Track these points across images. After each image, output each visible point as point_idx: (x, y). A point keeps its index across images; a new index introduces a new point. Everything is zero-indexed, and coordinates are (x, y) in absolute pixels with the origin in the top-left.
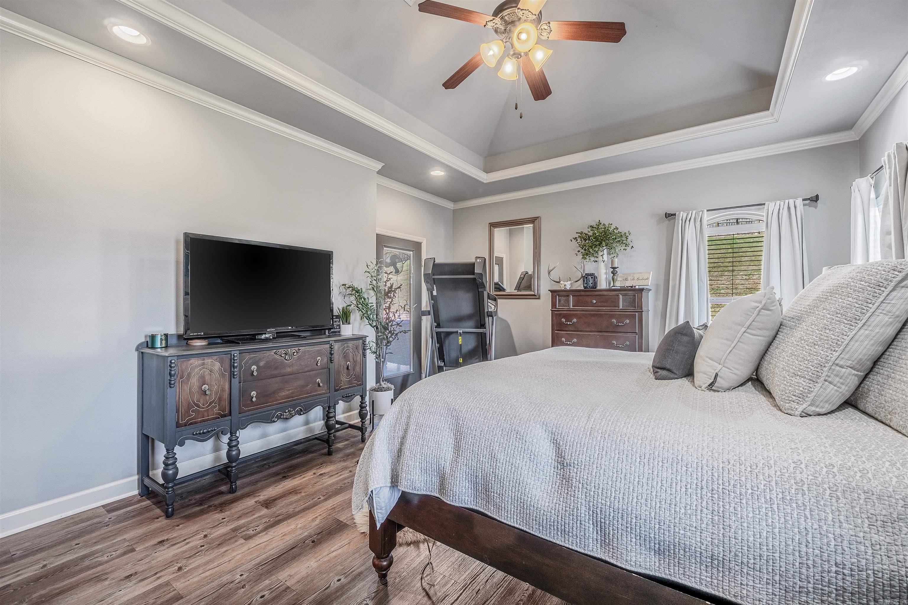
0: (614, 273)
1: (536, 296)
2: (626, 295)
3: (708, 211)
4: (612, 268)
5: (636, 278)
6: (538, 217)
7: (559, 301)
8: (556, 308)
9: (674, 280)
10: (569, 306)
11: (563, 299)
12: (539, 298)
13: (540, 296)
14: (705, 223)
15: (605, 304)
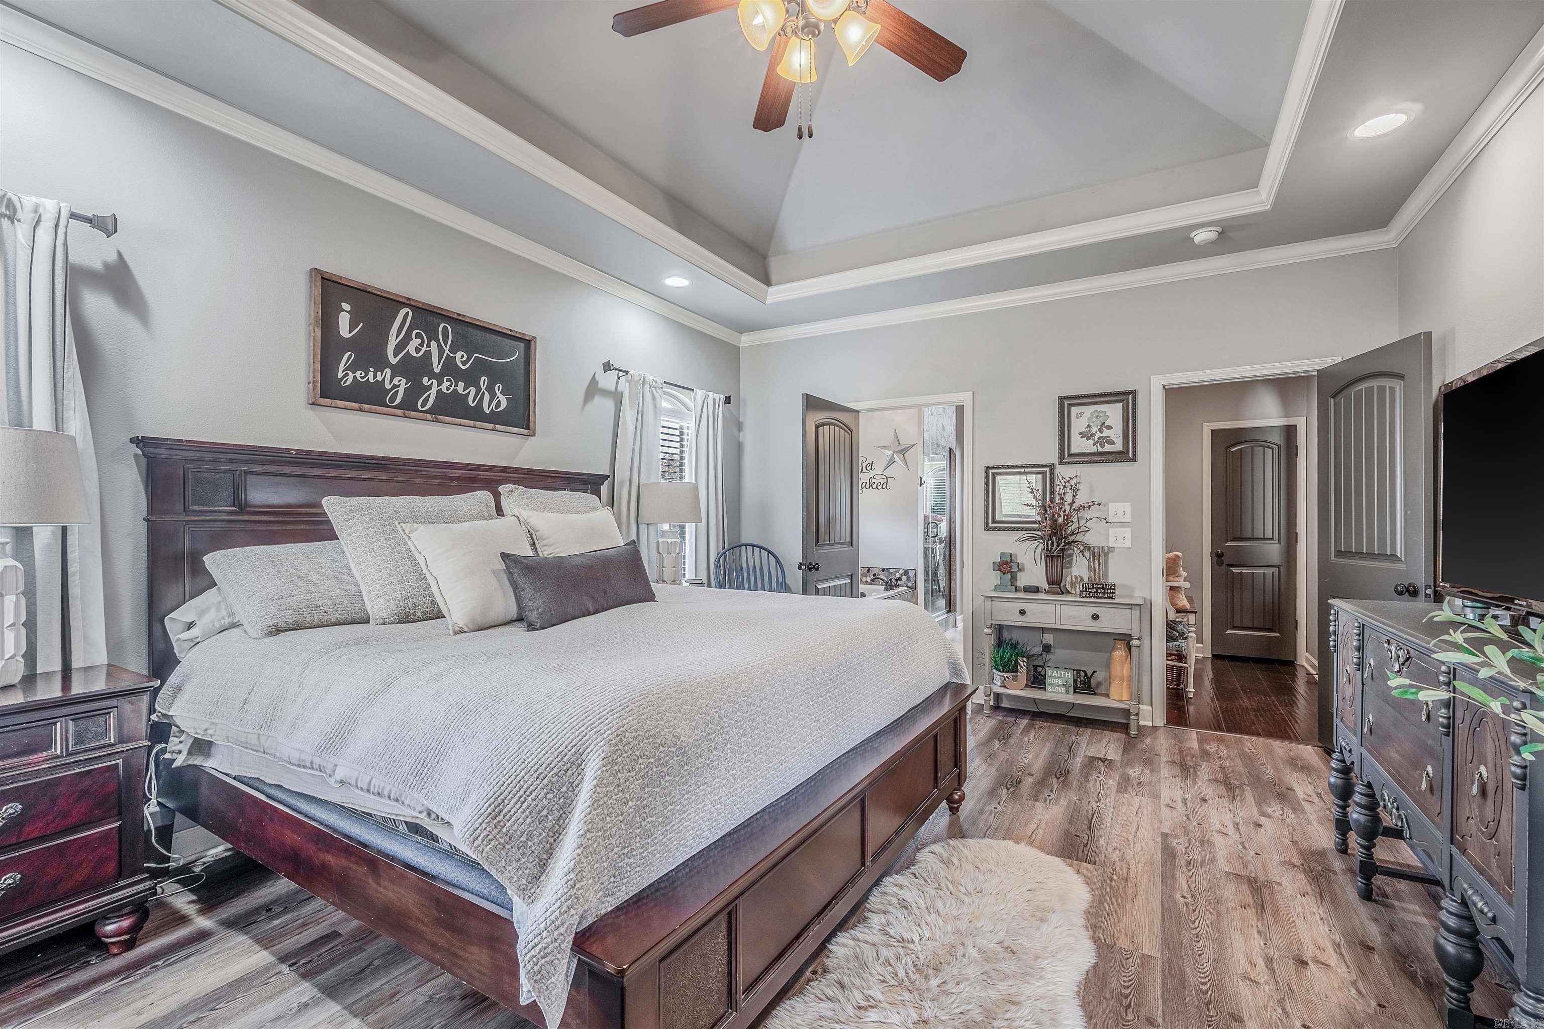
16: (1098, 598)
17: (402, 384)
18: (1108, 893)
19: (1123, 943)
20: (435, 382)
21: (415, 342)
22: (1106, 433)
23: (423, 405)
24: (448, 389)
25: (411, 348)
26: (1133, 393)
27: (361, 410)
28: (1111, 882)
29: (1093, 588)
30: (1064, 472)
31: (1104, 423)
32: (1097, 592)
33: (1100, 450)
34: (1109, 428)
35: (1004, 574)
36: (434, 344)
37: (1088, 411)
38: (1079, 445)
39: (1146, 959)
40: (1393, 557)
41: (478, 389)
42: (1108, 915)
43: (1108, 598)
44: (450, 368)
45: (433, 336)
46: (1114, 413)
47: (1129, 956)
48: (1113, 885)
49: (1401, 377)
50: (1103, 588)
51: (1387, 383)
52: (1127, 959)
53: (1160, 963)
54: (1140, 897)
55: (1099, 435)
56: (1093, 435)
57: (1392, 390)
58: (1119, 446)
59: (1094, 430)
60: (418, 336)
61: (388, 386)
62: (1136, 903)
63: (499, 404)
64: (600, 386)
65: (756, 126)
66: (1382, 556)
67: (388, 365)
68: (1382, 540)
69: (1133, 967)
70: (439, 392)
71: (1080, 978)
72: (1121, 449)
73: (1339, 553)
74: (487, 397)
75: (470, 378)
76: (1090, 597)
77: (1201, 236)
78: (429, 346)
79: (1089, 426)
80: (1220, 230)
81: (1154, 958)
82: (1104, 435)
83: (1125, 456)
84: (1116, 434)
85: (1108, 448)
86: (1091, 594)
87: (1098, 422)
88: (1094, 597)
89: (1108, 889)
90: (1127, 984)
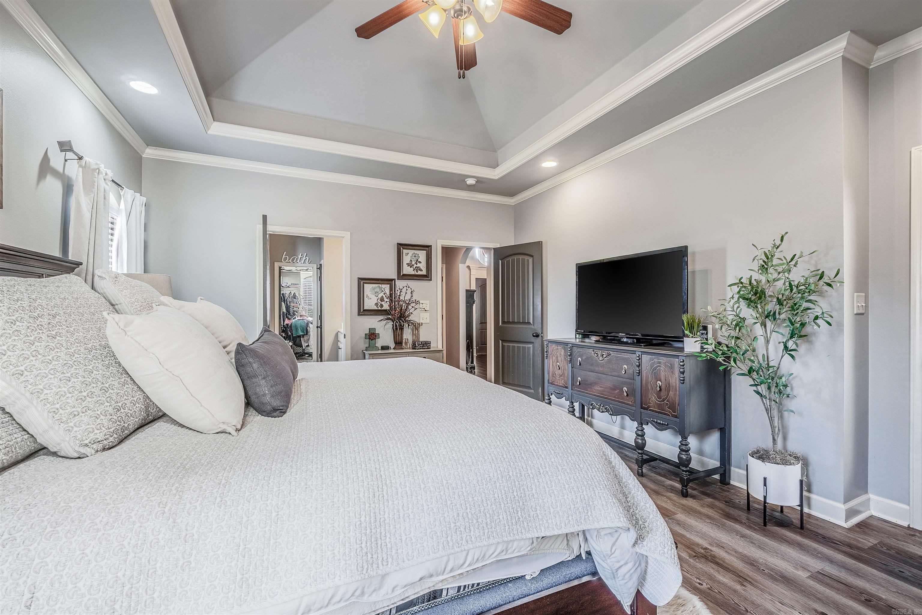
16: (424, 349)
22: (419, 265)
26: (431, 246)
29: (422, 344)
30: (400, 284)
31: (418, 260)
32: (423, 346)
33: (416, 273)
34: (420, 262)
35: (372, 340)
37: (411, 252)
38: (407, 270)
40: (529, 323)
43: (428, 348)
46: (422, 255)
49: (532, 256)
50: (426, 344)
51: (526, 258)
55: (415, 265)
56: (413, 265)
57: (528, 261)
58: (424, 272)
59: (413, 263)
65: (357, 30)
66: (524, 323)
68: (524, 317)
72: (425, 274)
73: (503, 322)
76: (420, 349)
77: (471, 181)
79: (411, 261)
80: (476, 180)
82: (417, 266)
83: (427, 277)
84: (423, 265)
85: (420, 273)
86: (421, 347)
87: (415, 259)
88: (422, 349)
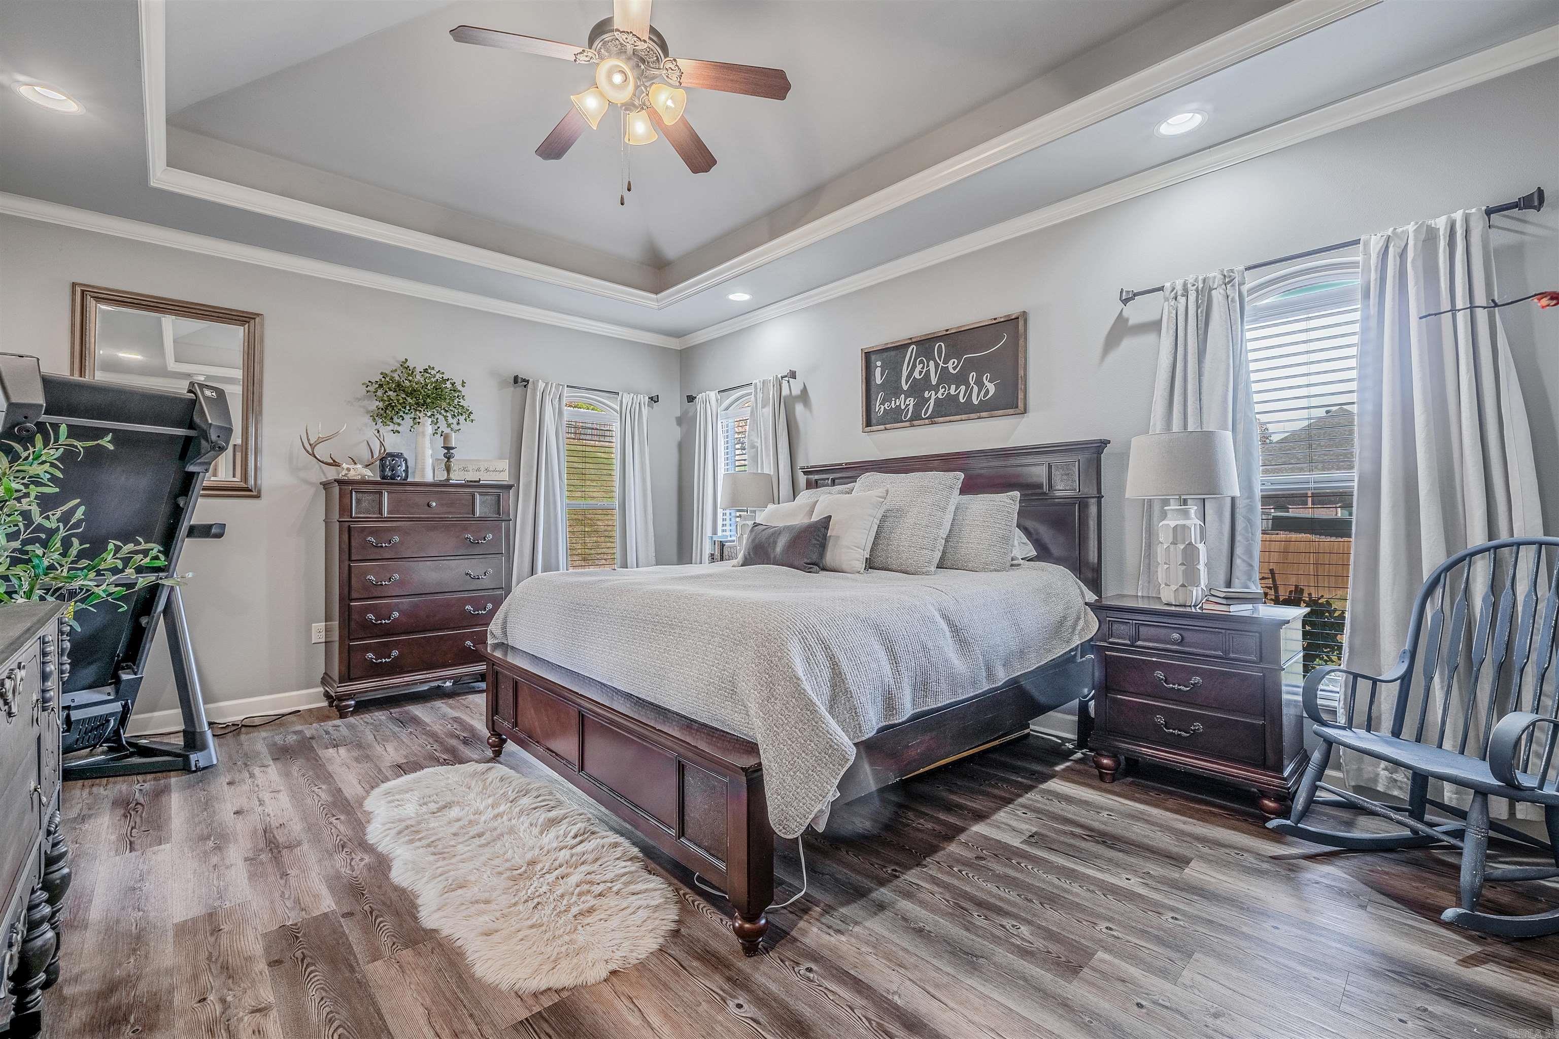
0: (448, 457)
1: (251, 491)
2: (486, 494)
3: (567, 386)
4: (444, 447)
5: (482, 469)
6: (258, 315)
7: (359, 501)
8: (351, 517)
9: (529, 474)
10: (381, 512)
11: (367, 498)
12: (258, 496)
13: (259, 492)
14: (565, 401)
15: (452, 510)
17: (911, 402)
18: (461, 996)
19: (407, 955)
20: (933, 392)
21: (919, 367)
23: (925, 413)
24: (943, 394)
25: (916, 374)
27: (886, 429)
28: (471, 1015)
36: (932, 363)
39: (375, 956)
41: (967, 385)
42: (440, 970)
44: (945, 377)
45: (930, 357)
47: (394, 947)
48: (465, 1012)
52: (394, 944)
53: (361, 962)
54: (423, 1022)
60: (921, 362)
61: (903, 407)
62: (421, 1009)
63: (987, 392)
64: (1131, 322)
67: (903, 392)
69: (385, 940)
70: (937, 399)
71: (419, 901)
74: (976, 389)
75: (960, 379)
78: (928, 366)
81: (368, 962)
89: (465, 1001)
90: (382, 925)
